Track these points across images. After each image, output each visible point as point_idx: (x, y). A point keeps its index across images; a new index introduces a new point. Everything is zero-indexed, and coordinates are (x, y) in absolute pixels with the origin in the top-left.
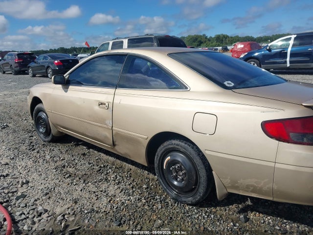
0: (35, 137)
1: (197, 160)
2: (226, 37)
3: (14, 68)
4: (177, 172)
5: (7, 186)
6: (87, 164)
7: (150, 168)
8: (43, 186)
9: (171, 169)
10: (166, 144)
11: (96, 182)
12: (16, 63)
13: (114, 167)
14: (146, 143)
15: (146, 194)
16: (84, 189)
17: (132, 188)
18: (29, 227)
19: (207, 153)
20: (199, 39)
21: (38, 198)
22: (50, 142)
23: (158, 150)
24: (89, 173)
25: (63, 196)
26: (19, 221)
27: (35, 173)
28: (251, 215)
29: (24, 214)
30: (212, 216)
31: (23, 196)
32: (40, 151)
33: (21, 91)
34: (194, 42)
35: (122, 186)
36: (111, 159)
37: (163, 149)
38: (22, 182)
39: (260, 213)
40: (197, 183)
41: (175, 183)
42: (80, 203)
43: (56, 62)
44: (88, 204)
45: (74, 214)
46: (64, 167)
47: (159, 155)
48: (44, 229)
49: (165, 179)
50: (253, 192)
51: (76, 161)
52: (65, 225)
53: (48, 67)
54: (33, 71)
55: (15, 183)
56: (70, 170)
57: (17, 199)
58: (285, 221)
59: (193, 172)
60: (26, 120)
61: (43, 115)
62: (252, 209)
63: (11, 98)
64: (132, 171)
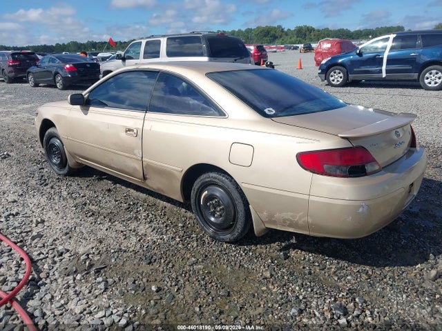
0: (47, 170)
1: (235, 195)
2: (310, 30)
3: (6, 73)
4: (215, 208)
5: (19, 225)
6: (113, 202)
7: (186, 205)
8: (61, 226)
9: (208, 204)
10: (203, 177)
11: (124, 221)
12: (9, 66)
13: (146, 204)
14: (180, 176)
15: (181, 233)
16: (110, 228)
17: (166, 226)
18: (49, 266)
19: (243, 186)
20: (273, 32)
21: (57, 238)
22: (65, 175)
23: (195, 185)
24: (115, 212)
25: (86, 235)
26: (38, 260)
27: (51, 212)
28: (292, 253)
29: (43, 254)
30: (251, 254)
31: (40, 236)
32: (55, 186)
33: (20, 107)
34: (265, 36)
35: (154, 224)
36: (143, 196)
37: (200, 184)
38: (37, 221)
39: (302, 250)
40: (235, 219)
41: (213, 219)
42: (105, 242)
43: (68, 66)
44: (115, 243)
45: (99, 253)
46: (85, 204)
47: (196, 190)
48: (67, 268)
49: (202, 216)
50: (290, 226)
51: (100, 198)
52: (90, 263)
53: (57, 73)
54: (34, 78)
55: (28, 222)
56: (93, 208)
57: (33, 239)
58: (327, 258)
59: (232, 207)
60: (31, 147)
61: (57, 142)
62: (295, 247)
63: (7, 118)
64: (167, 209)
